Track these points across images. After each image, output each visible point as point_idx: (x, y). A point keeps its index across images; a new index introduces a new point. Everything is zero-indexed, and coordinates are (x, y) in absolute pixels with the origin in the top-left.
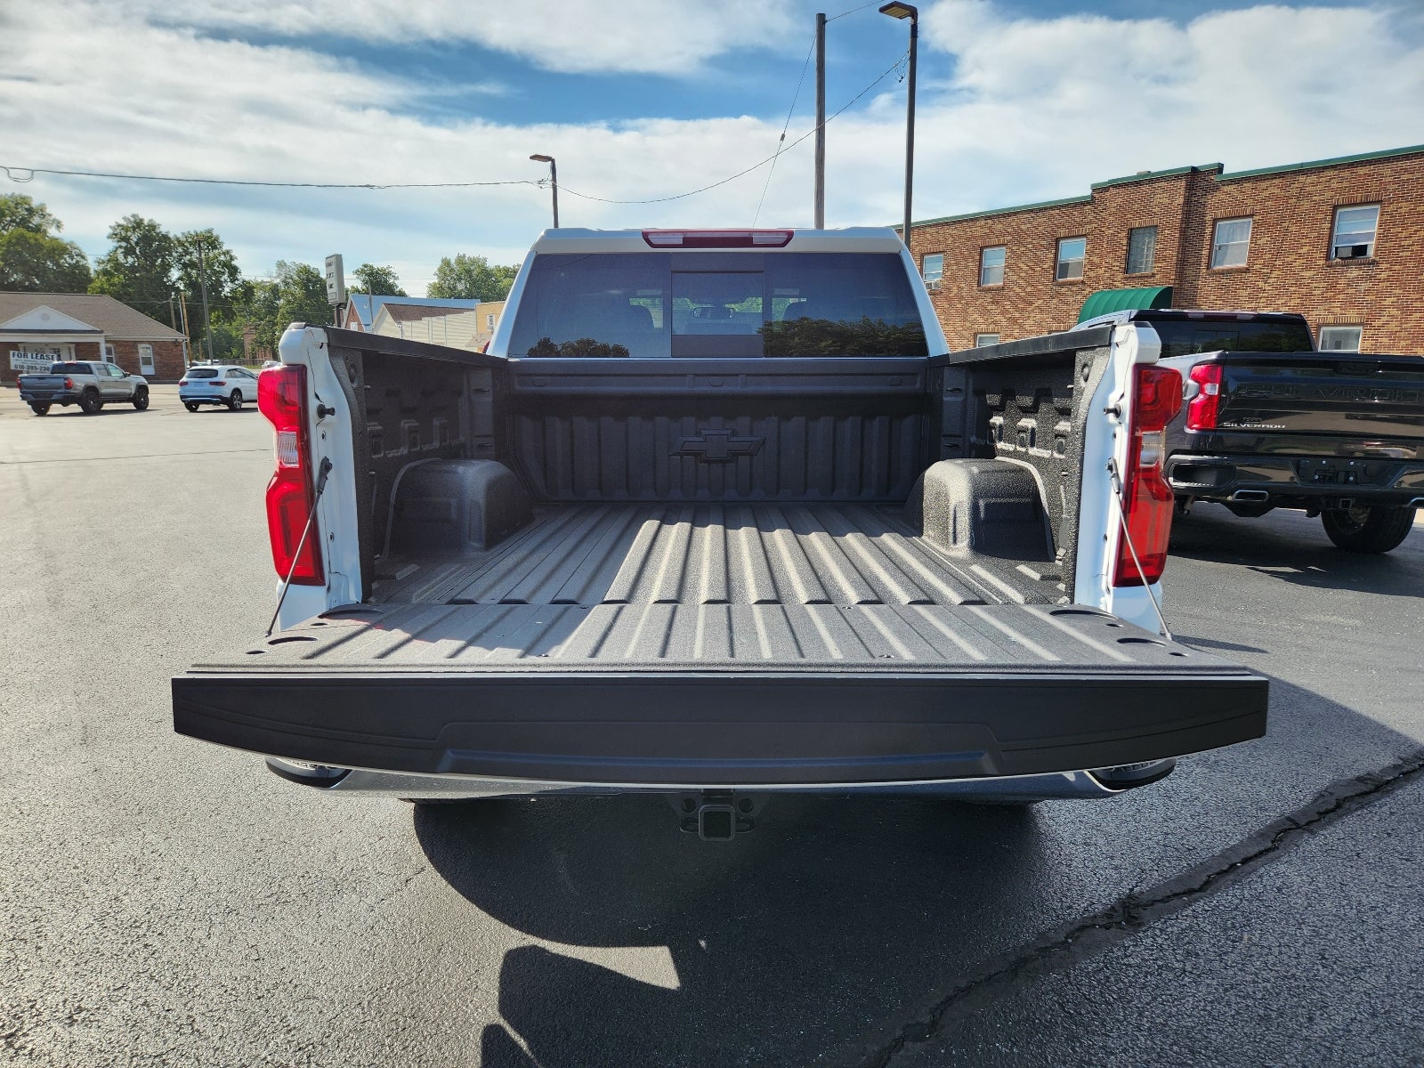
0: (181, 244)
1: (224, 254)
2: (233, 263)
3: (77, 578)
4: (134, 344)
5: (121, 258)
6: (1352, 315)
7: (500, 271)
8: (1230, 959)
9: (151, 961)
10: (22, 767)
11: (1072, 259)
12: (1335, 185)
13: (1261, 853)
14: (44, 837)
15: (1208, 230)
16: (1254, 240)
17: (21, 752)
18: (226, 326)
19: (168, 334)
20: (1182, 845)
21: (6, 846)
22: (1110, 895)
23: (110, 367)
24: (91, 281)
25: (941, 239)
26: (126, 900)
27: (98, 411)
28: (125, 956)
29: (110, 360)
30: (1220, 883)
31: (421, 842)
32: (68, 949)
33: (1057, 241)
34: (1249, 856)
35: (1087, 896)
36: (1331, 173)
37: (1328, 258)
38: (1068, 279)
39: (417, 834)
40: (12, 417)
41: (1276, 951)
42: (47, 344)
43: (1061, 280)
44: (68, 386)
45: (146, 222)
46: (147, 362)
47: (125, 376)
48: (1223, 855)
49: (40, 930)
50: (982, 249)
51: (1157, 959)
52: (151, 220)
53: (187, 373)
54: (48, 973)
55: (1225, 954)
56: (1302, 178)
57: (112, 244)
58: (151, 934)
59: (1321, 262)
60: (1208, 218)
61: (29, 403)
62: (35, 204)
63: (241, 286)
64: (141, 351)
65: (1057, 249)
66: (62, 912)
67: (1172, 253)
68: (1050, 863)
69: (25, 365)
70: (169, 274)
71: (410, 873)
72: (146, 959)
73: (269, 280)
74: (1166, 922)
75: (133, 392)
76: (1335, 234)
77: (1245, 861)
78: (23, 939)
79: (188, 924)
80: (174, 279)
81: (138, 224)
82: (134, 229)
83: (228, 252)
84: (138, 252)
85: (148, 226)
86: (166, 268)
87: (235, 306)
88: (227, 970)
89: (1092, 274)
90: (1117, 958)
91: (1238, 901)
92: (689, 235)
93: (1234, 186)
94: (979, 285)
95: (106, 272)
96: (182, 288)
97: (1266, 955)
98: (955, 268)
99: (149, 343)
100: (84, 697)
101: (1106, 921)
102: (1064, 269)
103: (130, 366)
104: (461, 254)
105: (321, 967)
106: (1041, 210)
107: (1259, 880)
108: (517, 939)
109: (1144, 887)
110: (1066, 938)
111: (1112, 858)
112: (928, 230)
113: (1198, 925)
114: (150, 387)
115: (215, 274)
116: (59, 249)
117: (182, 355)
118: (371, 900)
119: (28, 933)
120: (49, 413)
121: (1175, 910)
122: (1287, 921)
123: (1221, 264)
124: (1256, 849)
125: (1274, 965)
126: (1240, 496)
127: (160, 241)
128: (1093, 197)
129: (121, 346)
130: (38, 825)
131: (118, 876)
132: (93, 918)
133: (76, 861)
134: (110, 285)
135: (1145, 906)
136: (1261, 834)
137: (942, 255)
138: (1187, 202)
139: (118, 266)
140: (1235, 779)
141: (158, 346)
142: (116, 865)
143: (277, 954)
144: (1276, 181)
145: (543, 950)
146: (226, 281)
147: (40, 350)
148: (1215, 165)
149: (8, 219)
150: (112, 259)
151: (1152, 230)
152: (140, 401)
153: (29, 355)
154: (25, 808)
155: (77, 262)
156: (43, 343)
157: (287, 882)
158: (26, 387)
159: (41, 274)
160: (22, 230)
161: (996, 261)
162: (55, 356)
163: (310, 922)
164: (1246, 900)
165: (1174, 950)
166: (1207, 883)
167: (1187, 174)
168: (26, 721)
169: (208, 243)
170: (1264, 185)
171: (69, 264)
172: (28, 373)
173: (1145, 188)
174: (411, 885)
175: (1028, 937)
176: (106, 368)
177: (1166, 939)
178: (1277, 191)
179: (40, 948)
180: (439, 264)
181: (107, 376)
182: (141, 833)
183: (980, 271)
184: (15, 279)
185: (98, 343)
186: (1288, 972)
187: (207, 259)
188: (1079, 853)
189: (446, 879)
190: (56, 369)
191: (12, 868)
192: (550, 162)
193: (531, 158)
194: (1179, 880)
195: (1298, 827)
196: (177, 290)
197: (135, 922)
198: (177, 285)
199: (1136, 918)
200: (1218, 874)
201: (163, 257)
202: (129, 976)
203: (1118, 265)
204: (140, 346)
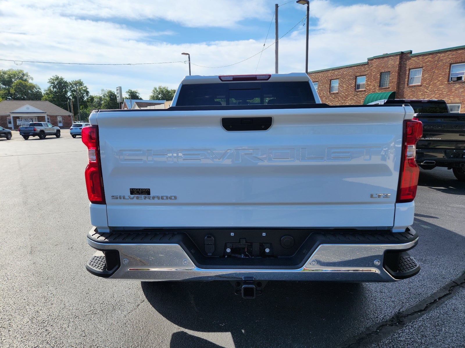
0: (71, 84)
1: (84, 87)
2: (87, 90)
3: (33, 194)
4: (56, 116)
5: (52, 89)
6: (457, 100)
7: (172, 91)
8: (439, 338)
9: (48, 336)
10: (10, 262)
11: (361, 83)
12: (451, 57)
13: (445, 295)
14: (15, 288)
15: (407, 73)
16: (423, 76)
17: (10, 256)
18: (85, 110)
19: (66, 113)
20: (416, 292)
21: (2, 291)
22: (391, 312)
23: (48, 124)
24: (42, 96)
25: (317, 77)
26: (41, 312)
27: (44, 138)
28: (39, 334)
29: (48, 122)
30: (431, 307)
31: (143, 290)
32: (19, 331)
33: (356, 77)
34: (441, 296)
35: (383, 313)
36: (449, 53)
37: (448, 81)
38: (360, 90)
39: (142, 287)
40: (17, 141)
41: (455, 335)
42: (28, 117)
43: (357, 90)
44: (35, 130)
45: (60, 78)
46: (60, 122)
47: (53, 127)
48: (432, 296)
49: (10, 324)
50: (331, 80)
51: (411, 338)
52: (61, 77)
53: (73, 125)
54: (11, 341)
55: (436, 336)
56: (439, 55)
57: (49, 85)
58: (48, 326)
59: (446, 82)
60: (407, 68)
61: (22, 136)
62: (25, 72)
63: (90, 97)
64: (58, 119)
65: (356, 80)
66: (18, 317)
67: (395, 80)
68: (368, 299)
69: (22, 124)
70: (67, 94)
71: (139, 302)
72: (46, 335)
73: (99, 95)
74: (413, 323)
75: (55, 132)
76: (451, 73)
77: (440, 299)
78: (4, 327)
79: (61, 322)
80: (69, 95)
81: (57, 78)
82: (56, 80)
83: (86, 87)
84: (57, 87)
85: (61, 79)
86: (66, 92)
87: (88, 104)
88: (74, 340)
89: (368, 88)
90: (396, 338)
91: (439, 315)
92: (235, 77)
93: (416, 58)
94: (330, 92)
95: (47, 94)
96: (71, 98)
97: (452, 337)
98: (321, 87)
99: (61, 116)
100: (32, 236)
101: (391, 323)
102: (358, 87)
103: (55, 124)
104: (160, 86)
105: (107, 339)
106: (350, 67)
107: (446, 306)
108: (176, 329)
109: (404, 309)
110: (377, 330)
111: (391, 297)
112: (313, 74)
113: (425, 324)
114: (61, 130)
115: (81, 94)
116: (32, 87)
117: (71, 120)
118: (125, 313)
119: (6, 325)
120: (29, 139)
121: (416, 318)
122: (458, 324)
123: (412, 84)
124: (443, 294)
125: (455, 341)
126: (425, 163)
127: (64, 83)
128: (368, 62)
129: (52, 117)
130: (13, 284)
131: (39, 303)
132: (29, 319)
133: (25, 297)
134: (49, 98)
135: (405, 317)
136: (444, 288)
137: (317, 83)
138: (400, 63)
139: (51, 92)
140: (433, 266)
141: (64, 117)
142: (38, 299)
143: (92, 334)
144: (430, 56)
145: (186, 333)
146: (85, 96)
147: (26, 119)
148: (409, 51)
149: (17, 77)
150: (49, 90)
151: (388, 73)
152: (58, 135)
153: (23, 120)
154: (9, 277)
155: (38, 90)
156: (27, 117)
157: (96, 305)
158: (21, 131)
159: (27, 94)
160: (20, 81)
161: (336, 84)
162: (31, 121)
163: (104, 321)
164: (442, 314)
165: (417, 334)
166: (427, 307)
167: (400, 54)
168: (12, 245)
169: (79, 84)
170: (426, 57)
171: (35, 91)
172: (22, 126)
173: (386, 59)
174: (140, 307)
175: (362, 329)
176: (47, 125)
177: (414, 330)
178: (430, 59)
179: (10, 331)
180: (153, 89)
181: (48, 127)
182: (47, 286)
183: (330, 88)
184: (19, 96)
185: (45, 116)
186: (461, 344)
187: (79, 89)
188: (379, 295)
189: (152, 305)
190: (31, 125)
191: (3, 300)
192: (188, 55)
193: (182, 54)
194: (416, 306)
195: (458, 285)
196: (70, 99)
197: (43, 321)
198: (70, 97)
199: (402, 322)
200: (430, 304)
201: (65, 89)
202: (40, 342)
203: (377, 85)
204: (58, 117)
